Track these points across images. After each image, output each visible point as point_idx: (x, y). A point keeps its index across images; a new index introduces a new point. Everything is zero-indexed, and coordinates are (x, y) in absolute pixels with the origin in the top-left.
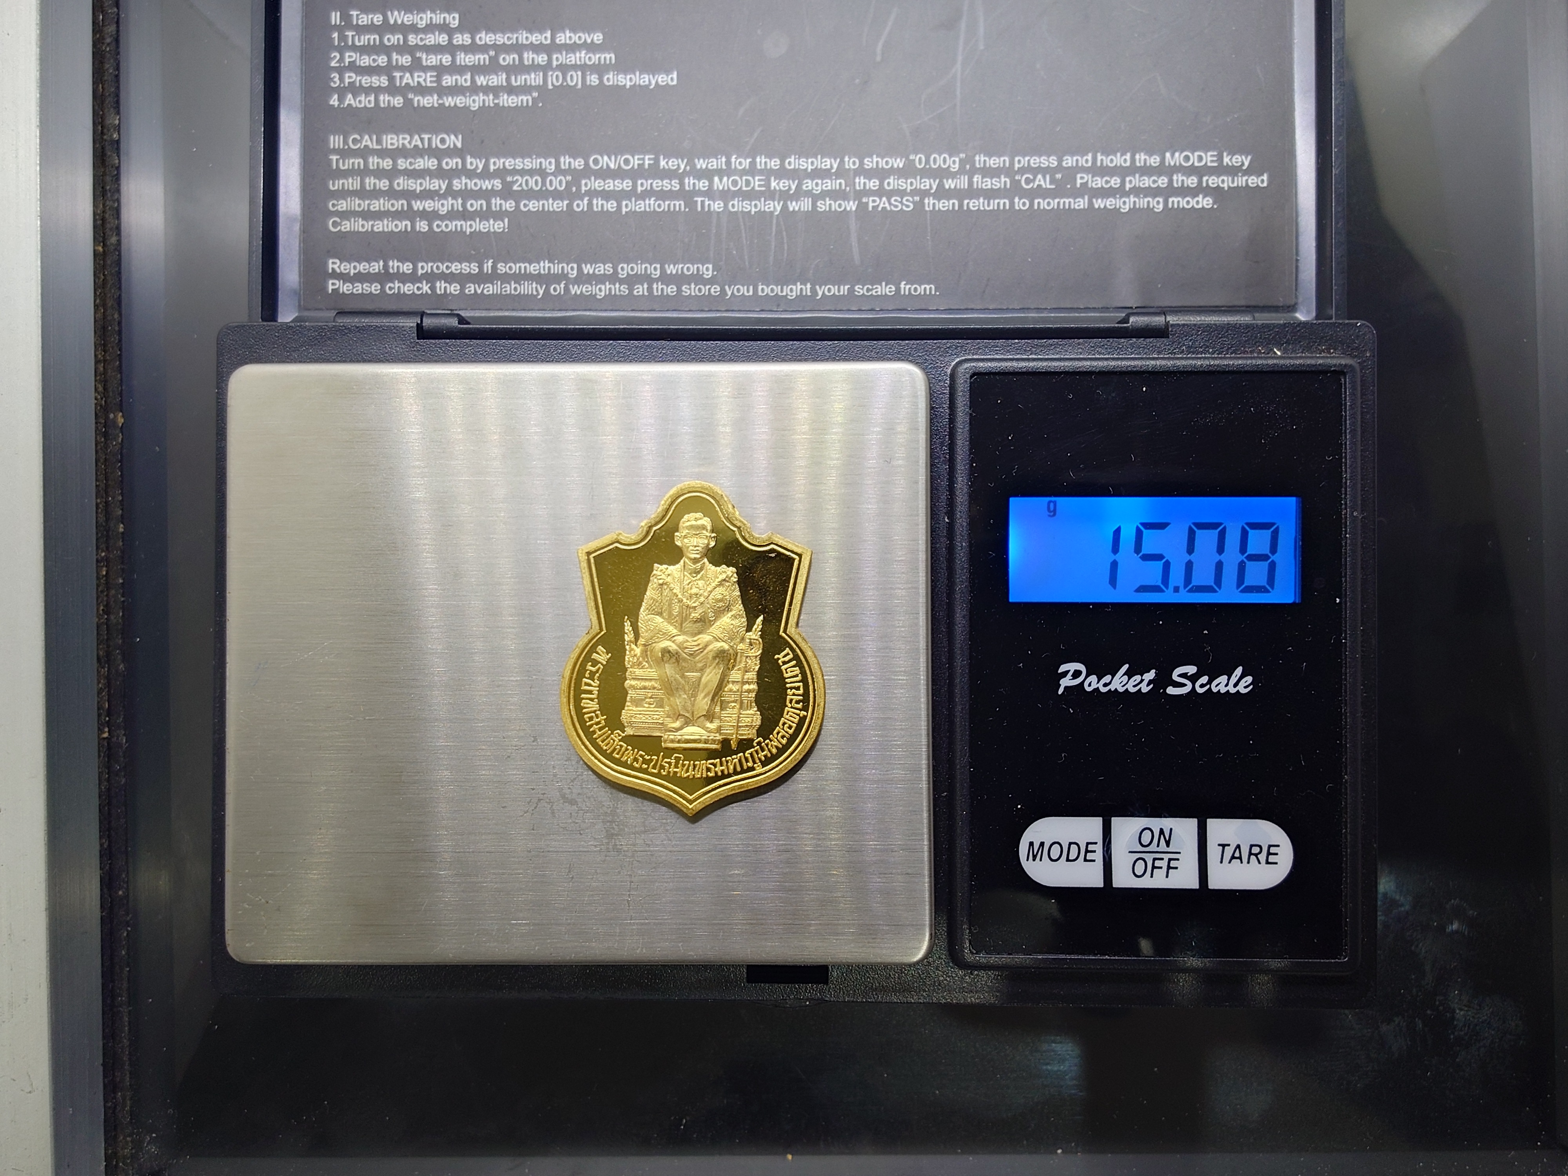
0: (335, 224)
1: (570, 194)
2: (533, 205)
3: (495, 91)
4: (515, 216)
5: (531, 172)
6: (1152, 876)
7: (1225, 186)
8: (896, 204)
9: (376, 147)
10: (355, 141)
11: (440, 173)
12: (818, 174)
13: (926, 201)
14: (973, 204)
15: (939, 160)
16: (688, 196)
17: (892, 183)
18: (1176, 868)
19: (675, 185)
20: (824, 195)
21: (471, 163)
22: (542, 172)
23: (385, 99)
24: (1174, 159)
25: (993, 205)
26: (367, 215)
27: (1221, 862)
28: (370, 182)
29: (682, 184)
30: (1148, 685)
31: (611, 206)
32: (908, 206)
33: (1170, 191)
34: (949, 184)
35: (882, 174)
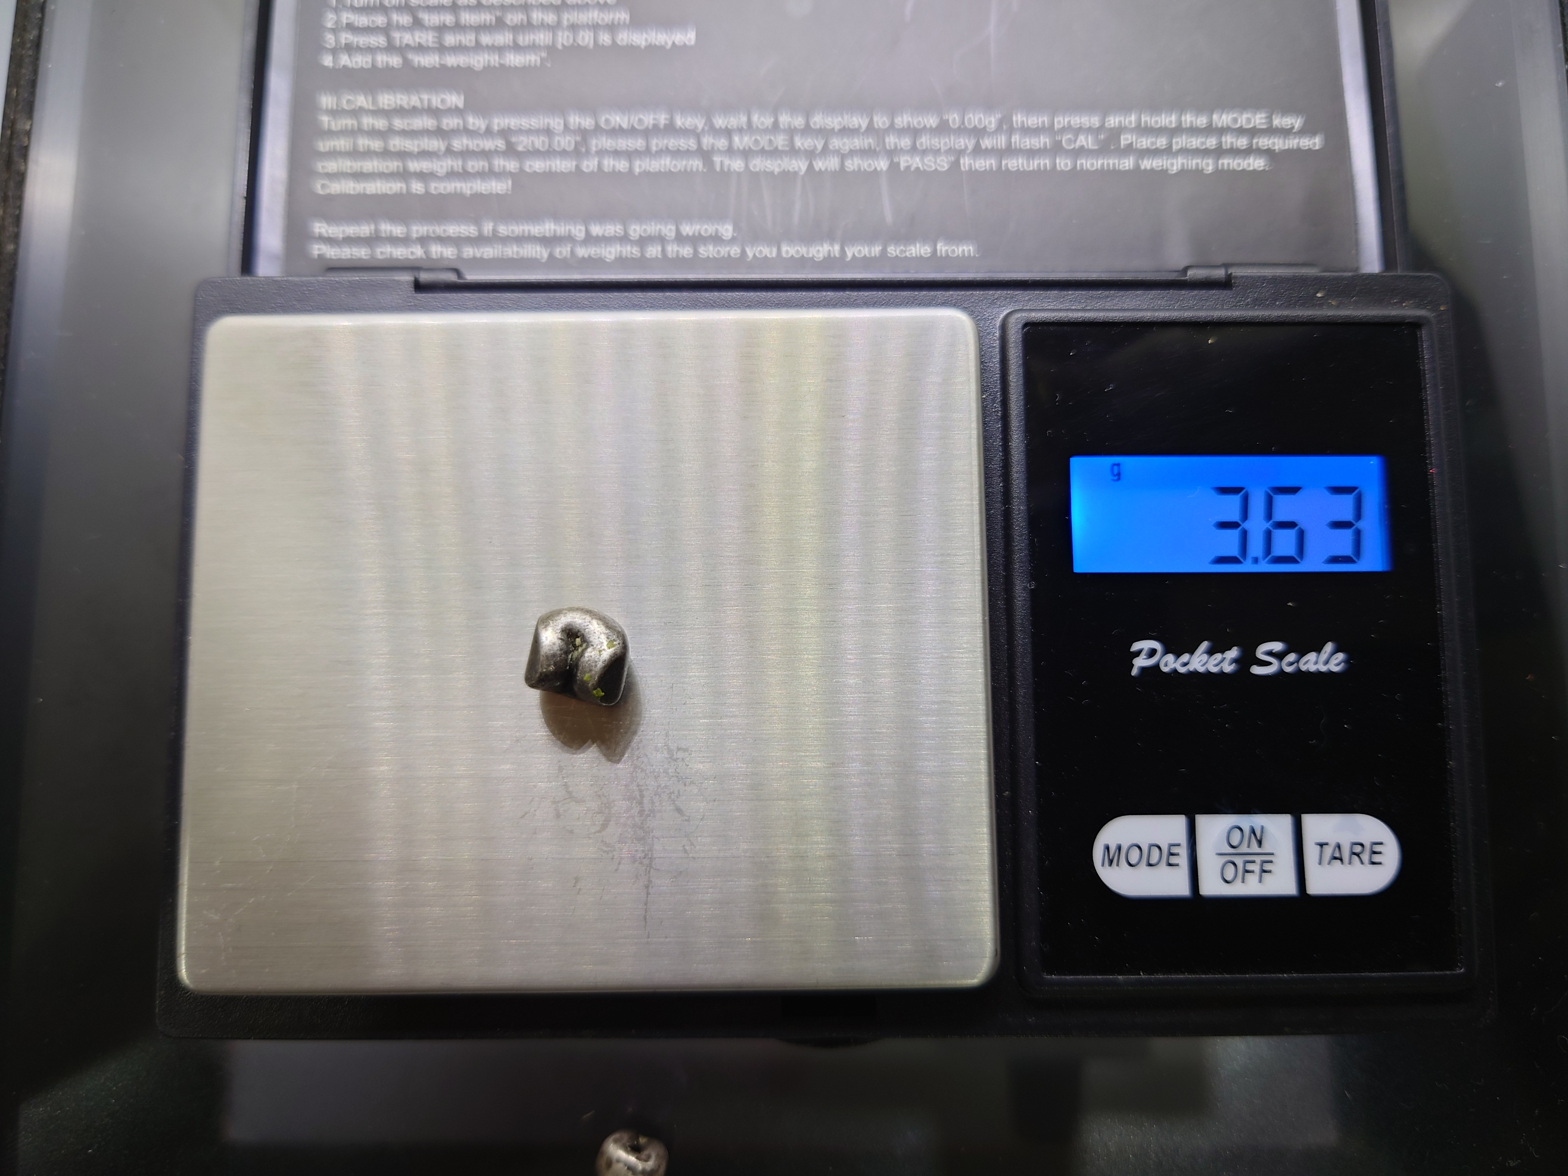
0: (323, 186)
1: (579, 152)
2: (538, 165)
3: (500, 50)
4: (518, 178)
5: (537, 132)
6: (1243, 882)
7: (1276, 147)
8: (930, 163)
9: (371, 108)
10: (348, 101)
11: (439, 133)
12: (846, 131)
13: (962, 161)
14: (1014, 164)
15: (975, 118)
16: (706, 155)
17: (924, 141)
18: (1270, 872)
19: (692, 144)
20: (852, 153)
21: (474, 124)
22: (548, 132)
23: (382, 59)
24: (1223, 119)
25: (1035, 164)
26: (358, 176)
27: (1320, 863)
28: (363, 142)
29: (699, 143)
30: (1231, 664)
31: (622, 165)
32: (943, 167)
33: (1219, 152)
34: (986, 143)
35: (914, 132)
